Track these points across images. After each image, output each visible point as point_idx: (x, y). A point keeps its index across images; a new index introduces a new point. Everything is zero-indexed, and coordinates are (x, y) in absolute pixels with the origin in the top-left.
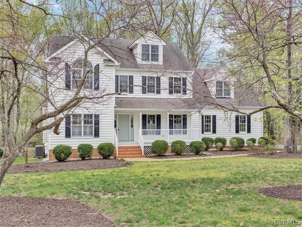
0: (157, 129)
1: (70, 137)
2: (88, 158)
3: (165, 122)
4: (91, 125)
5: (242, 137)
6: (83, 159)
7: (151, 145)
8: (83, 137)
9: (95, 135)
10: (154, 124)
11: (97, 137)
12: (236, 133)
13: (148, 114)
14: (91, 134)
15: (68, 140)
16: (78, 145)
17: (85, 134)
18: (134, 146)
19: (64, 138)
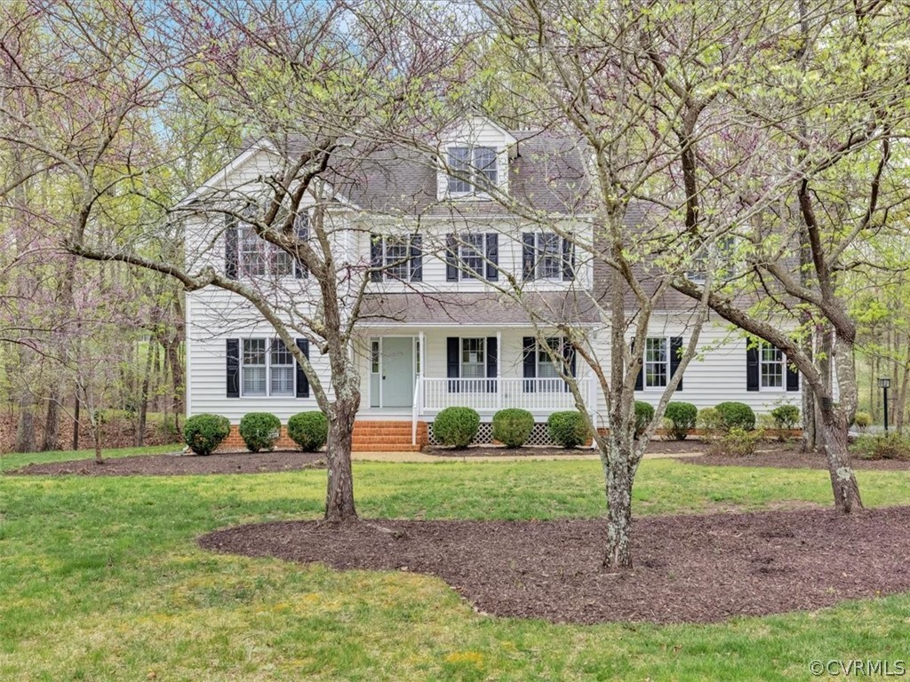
0: (488, 376)
1: (238, 396)
2: (267, 450)
3: (510, 359)
4: (289, 366)
5: (747, 403)
6: (253, 449)
7: (432, 419)
8: (268, 397)
9: (298, 391)
10: (481, 364)
11: (303, 396)
12: (748, 390)
13: (461, 336)
14: (289, 388)
15: (234, 402)
16: (242, 416)
17: (275, 388)
18: (400, 423)
19: (225, 398)
